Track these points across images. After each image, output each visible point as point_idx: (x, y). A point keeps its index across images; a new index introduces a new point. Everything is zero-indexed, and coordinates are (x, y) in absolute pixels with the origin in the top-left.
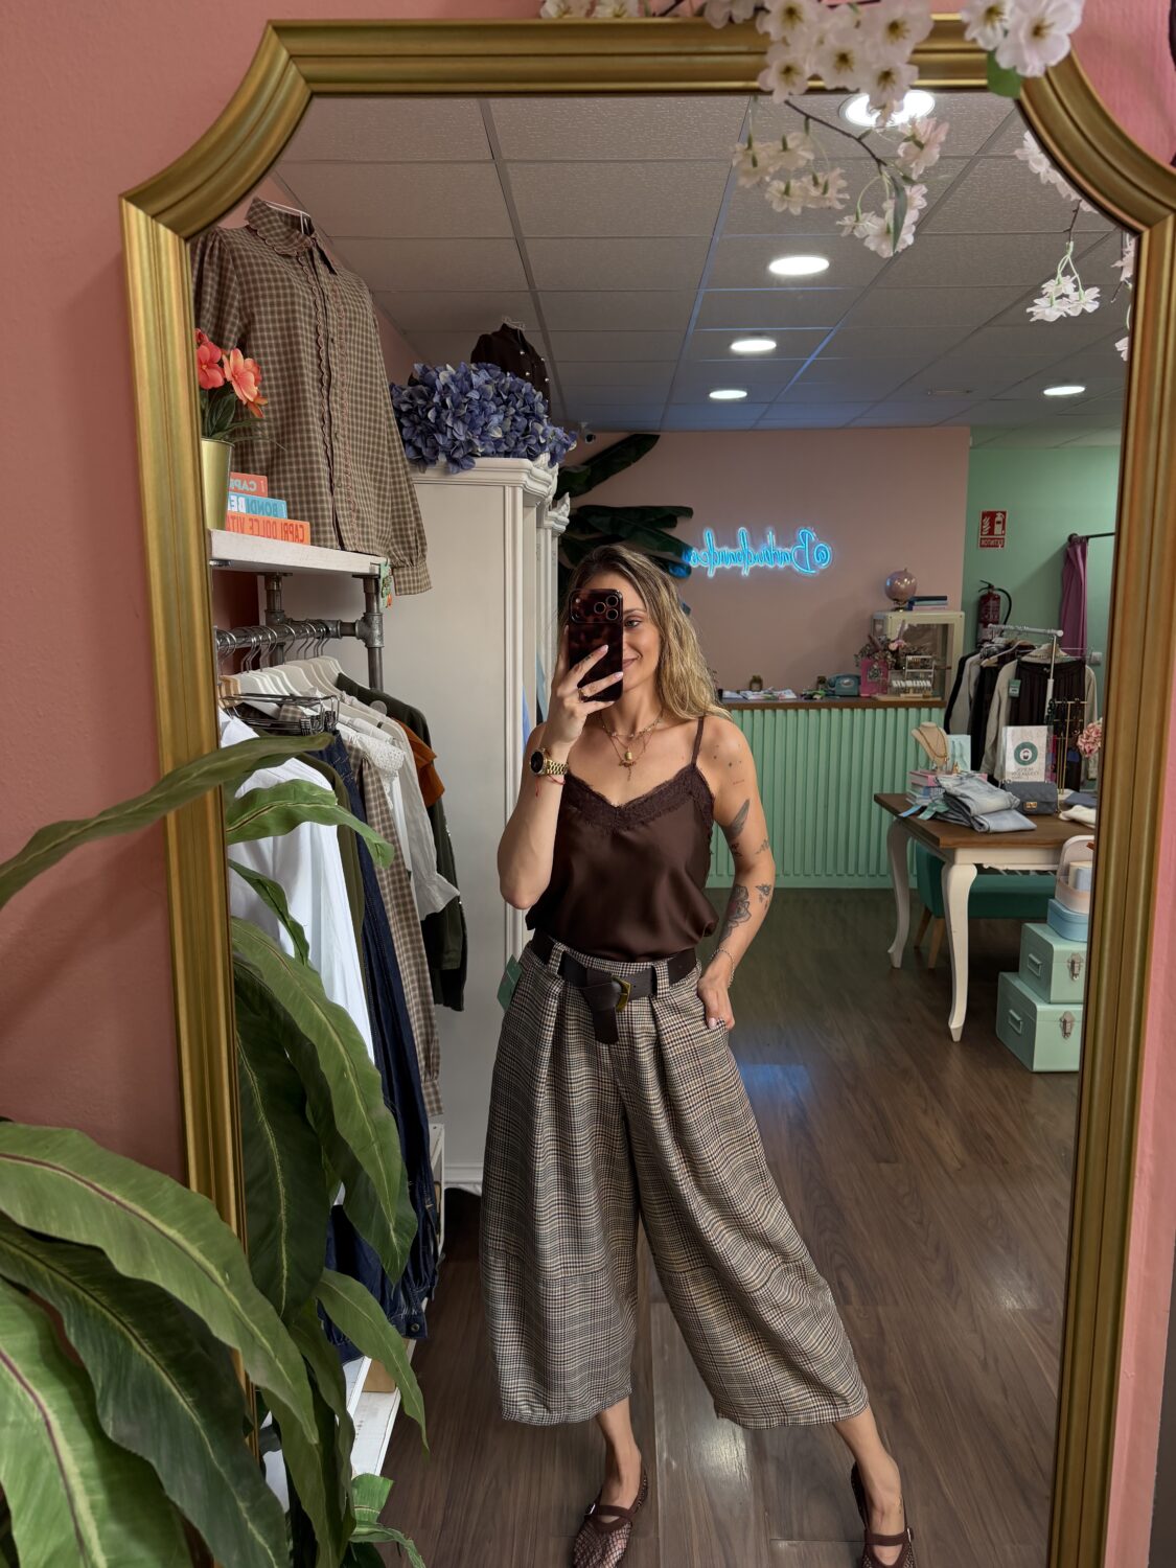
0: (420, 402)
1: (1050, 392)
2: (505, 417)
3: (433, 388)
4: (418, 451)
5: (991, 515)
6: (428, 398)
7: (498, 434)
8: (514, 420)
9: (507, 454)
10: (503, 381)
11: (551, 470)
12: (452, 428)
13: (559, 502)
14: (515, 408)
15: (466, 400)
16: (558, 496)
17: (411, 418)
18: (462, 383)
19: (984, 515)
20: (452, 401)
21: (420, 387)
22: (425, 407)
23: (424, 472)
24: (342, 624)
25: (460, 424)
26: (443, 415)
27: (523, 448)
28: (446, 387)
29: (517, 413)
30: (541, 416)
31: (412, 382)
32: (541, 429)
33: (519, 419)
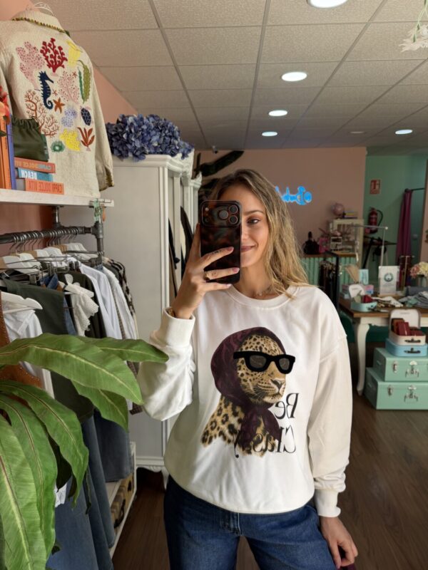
0: (120, 130)
1: (398, 133)
2: (160, 137)
3: (126, 124)
4: (120, 152)
5: (374, 182)
6: (123, 129)
7: (156, 144)
9: (161, 153)
10: (160, 122)
12: (134, 142)
14: (165, 133)
15: (141, 129)
16: (195, 174)
17: (116, 137)
18: (139, 122)
20: (134, 130)
21: (121, 124)
22: (121, 132)
24: (85, 228)
25: (138, 140)
26: (130, 136)
27: (168, 151)
28: (132, 124)
29: (166, 135)
30: (177, 137)
31: (118, 122)
32: (176, 142)
33: (167, 138)
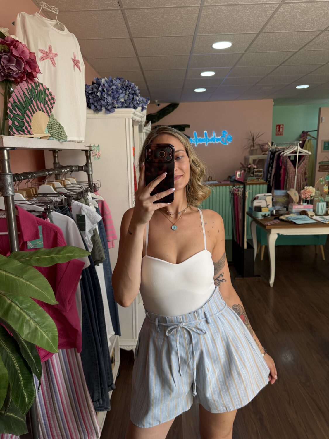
0: (95, 90)
1: (298, 87)
2: (125, 94)
3: (100, 85)
4: (96, 107)
5: (279, 126)
6: (98, 89)
7: (123, 100)
8: (129, 96)
9: (126, 107)
10: (125, 83)
11: (142, 113)
12: (107, 99)
13: (148, 124)
14: (129, 91)
15: (111, 89)
16: (147, 123)
17: (93, 95)
18: (110, 84)
19: (277, 126)
20: (107, 90)
21: (95, 85)
22: (96, 92)
23: (98, 114)
25: (109, 97)
26: (103, 95)
27: (132, 105)
28: (104, 84)
29: (130, 93)
30: (138, 94)
31: (93, 83)
32: (138, 98)
33: (130, 95)
